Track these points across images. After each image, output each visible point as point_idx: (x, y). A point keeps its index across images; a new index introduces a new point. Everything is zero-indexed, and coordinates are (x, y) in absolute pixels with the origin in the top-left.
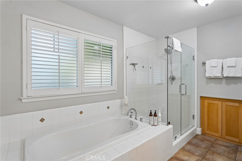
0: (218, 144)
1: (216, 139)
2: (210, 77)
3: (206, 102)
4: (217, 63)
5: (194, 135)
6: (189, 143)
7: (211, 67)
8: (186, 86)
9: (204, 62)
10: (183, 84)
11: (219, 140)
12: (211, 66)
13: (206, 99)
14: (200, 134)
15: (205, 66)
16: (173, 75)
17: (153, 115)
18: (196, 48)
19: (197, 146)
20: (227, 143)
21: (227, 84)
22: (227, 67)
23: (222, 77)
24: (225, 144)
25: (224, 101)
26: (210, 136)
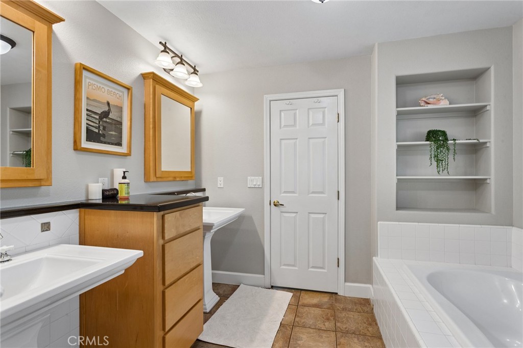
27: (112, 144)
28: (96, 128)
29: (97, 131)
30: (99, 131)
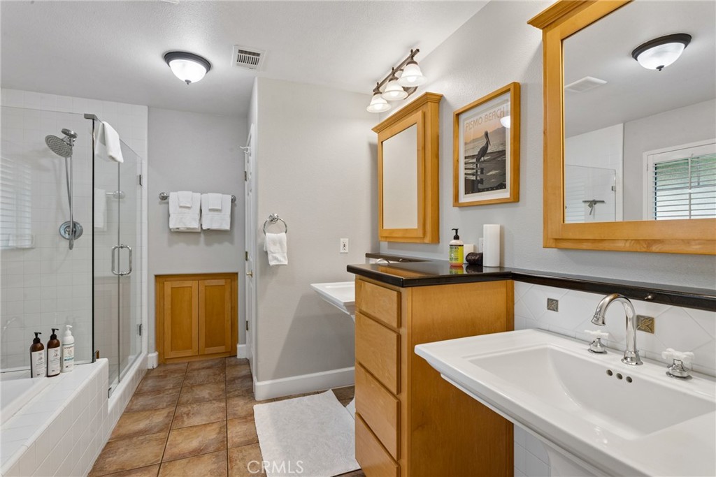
0: (194, 370)
1: (188, 363)
2: (178, 230)
3: (168, 286)
4: (192, 199)
5: (143, 374)
6: (138, 394)
7: (181, 207)
8: (131, 251)
9: (163, 193)
10: (122, 247)
11: (194, 362)
12: (181, 205)
13: (167, 279)
14: (155, 367)
15: (168, 203)
16: (74, 220)
17: (45, 347)
18: (146, 156)
19: (157, 391)
20: (207, 361)
21: (208, 244)
22: (208, 210)
23: (199, 230)
24: (206, 364)
25: (203, 278)
26: (176, 361)
27: (492, 189)
28: (473, 174)
29: (474, 178)
30: (476, 178)
